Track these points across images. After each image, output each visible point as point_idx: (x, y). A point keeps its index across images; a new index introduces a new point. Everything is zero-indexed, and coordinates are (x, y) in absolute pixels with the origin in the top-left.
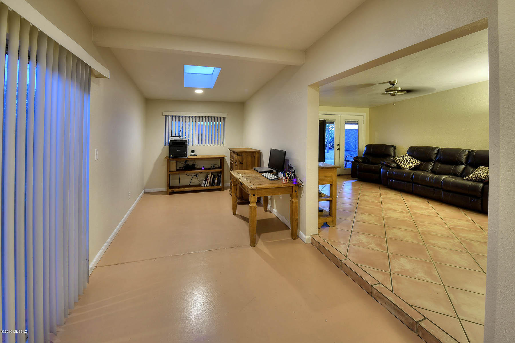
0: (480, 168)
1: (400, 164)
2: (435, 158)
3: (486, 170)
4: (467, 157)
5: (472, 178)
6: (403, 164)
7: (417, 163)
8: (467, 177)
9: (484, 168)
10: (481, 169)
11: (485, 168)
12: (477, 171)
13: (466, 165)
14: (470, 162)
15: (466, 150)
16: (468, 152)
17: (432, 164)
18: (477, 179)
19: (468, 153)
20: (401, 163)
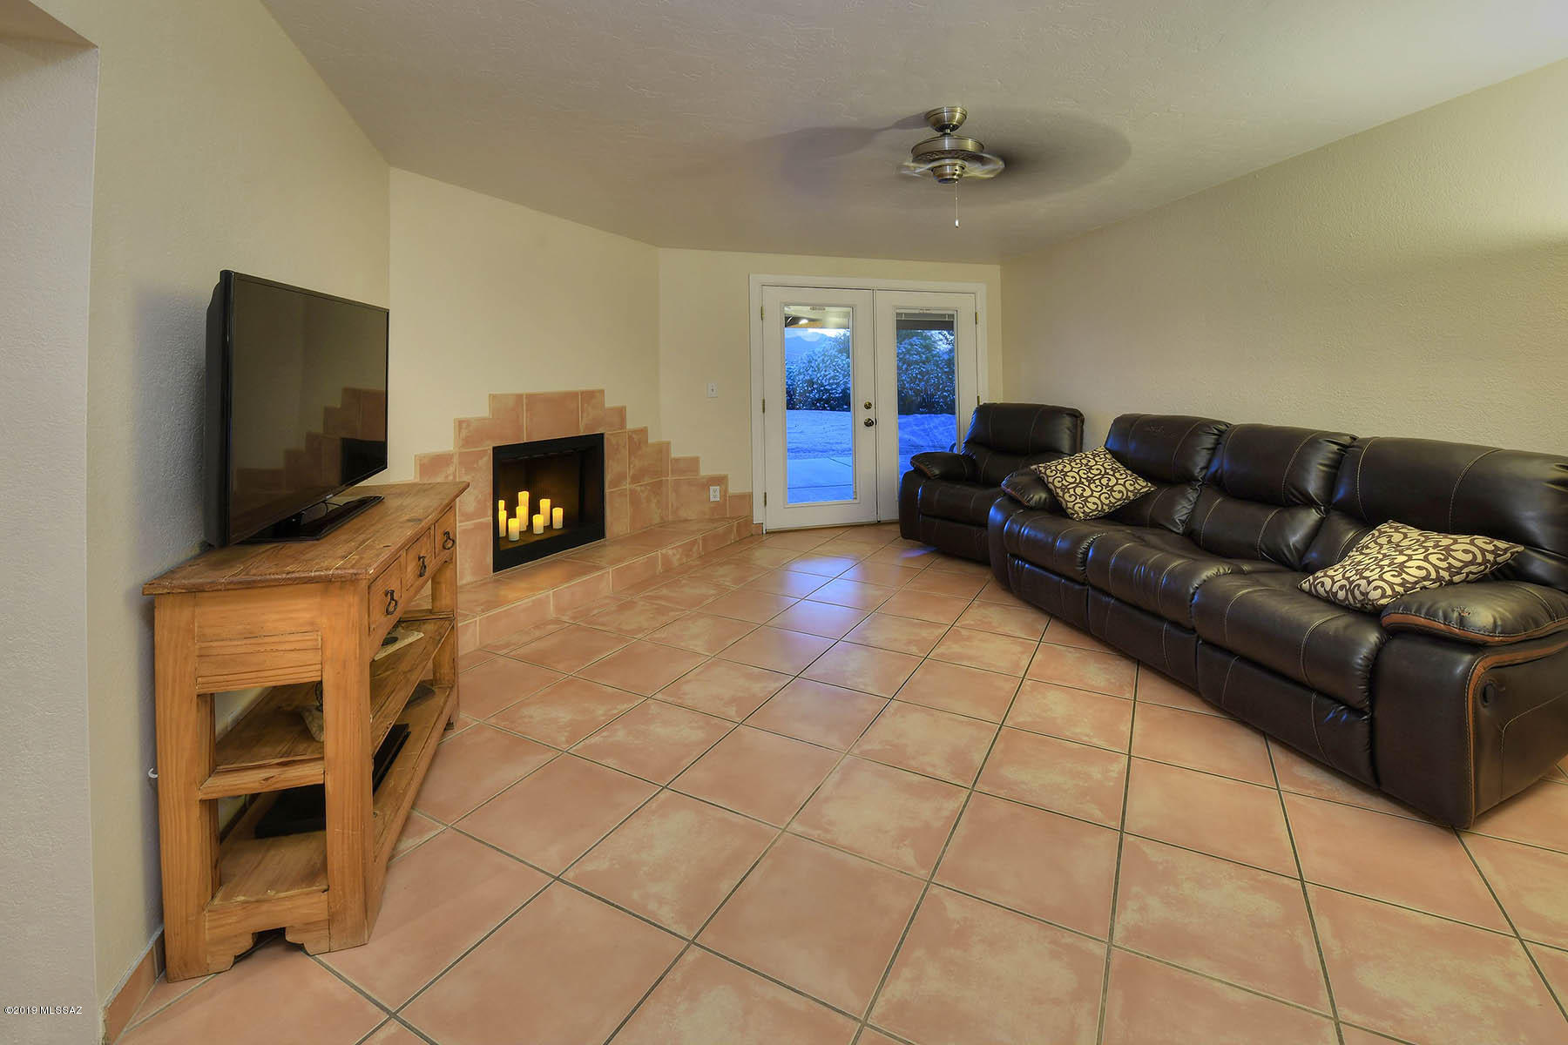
0: (1381, 533)
1: (1061, 494)
2: (1202, 469)
3: (1401, 553)
4: (1334, 471)
5: (1334, 590)
6: (1072, 491)
7: (1131, 488)
8: (1315, 579)
9: (1397, 537)
10: (1383, 540)
11: (1405, 536)
12: (1367, 548)
13: (1327, 511)
14: (1341, 493)
15: (1330, 437)
16: (1335, 447)
17: (1192, 495)
18: (1354, 597)
19: (1335, 453)
20: (1063, 490)
